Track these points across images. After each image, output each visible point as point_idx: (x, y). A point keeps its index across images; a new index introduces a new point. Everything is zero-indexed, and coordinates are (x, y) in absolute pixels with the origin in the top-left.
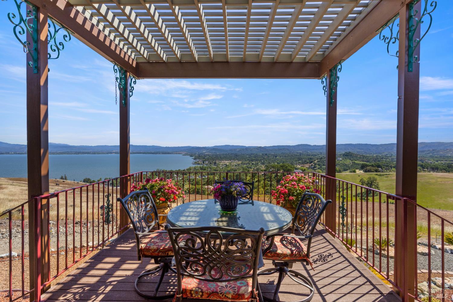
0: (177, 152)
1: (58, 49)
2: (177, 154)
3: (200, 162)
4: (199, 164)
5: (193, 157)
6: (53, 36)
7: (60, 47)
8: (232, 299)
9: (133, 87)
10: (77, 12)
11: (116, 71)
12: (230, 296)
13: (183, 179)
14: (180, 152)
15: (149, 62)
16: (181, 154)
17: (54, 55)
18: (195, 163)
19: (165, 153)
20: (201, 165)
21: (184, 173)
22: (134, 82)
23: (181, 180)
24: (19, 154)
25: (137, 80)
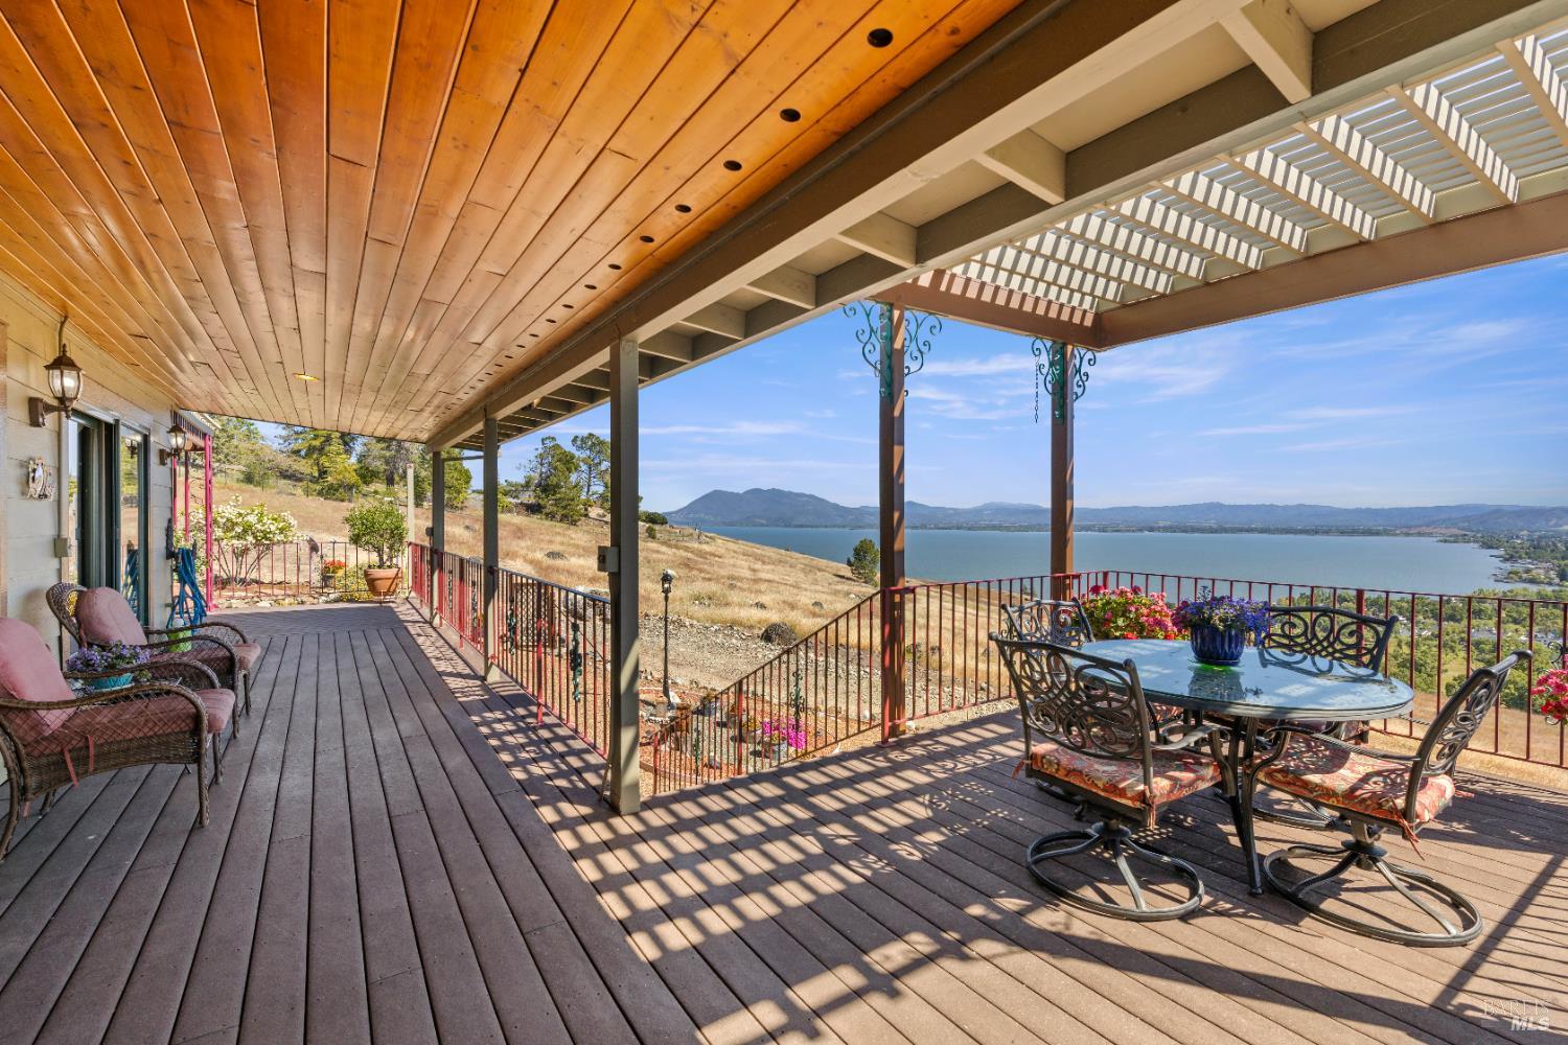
0: (1409, 527)
1: (921, 353)
2: (1407, 535)
3: (1540, 573)
4: (1533, 581)
5: (1501, 552)
6: (913, 336)
7: (924, 349)
8: (1103, 790)
9: (1087, 375)
10: (953, 276)
11: (1037, 353)
12: (1100, 785)
13: (1439, 636)
14: (1424, 529)
15: (1125, 306)
16: (1430, 535)
17: (914, 366)
18: (1511, 576)
19: (1353, 532)
20: (1549, 589)
21: (1441, 611)
22: (1090, 360)
23: (1427, 639)
24: (943, 528)
25: (1097, 354)
